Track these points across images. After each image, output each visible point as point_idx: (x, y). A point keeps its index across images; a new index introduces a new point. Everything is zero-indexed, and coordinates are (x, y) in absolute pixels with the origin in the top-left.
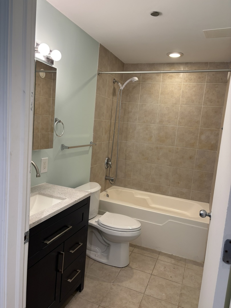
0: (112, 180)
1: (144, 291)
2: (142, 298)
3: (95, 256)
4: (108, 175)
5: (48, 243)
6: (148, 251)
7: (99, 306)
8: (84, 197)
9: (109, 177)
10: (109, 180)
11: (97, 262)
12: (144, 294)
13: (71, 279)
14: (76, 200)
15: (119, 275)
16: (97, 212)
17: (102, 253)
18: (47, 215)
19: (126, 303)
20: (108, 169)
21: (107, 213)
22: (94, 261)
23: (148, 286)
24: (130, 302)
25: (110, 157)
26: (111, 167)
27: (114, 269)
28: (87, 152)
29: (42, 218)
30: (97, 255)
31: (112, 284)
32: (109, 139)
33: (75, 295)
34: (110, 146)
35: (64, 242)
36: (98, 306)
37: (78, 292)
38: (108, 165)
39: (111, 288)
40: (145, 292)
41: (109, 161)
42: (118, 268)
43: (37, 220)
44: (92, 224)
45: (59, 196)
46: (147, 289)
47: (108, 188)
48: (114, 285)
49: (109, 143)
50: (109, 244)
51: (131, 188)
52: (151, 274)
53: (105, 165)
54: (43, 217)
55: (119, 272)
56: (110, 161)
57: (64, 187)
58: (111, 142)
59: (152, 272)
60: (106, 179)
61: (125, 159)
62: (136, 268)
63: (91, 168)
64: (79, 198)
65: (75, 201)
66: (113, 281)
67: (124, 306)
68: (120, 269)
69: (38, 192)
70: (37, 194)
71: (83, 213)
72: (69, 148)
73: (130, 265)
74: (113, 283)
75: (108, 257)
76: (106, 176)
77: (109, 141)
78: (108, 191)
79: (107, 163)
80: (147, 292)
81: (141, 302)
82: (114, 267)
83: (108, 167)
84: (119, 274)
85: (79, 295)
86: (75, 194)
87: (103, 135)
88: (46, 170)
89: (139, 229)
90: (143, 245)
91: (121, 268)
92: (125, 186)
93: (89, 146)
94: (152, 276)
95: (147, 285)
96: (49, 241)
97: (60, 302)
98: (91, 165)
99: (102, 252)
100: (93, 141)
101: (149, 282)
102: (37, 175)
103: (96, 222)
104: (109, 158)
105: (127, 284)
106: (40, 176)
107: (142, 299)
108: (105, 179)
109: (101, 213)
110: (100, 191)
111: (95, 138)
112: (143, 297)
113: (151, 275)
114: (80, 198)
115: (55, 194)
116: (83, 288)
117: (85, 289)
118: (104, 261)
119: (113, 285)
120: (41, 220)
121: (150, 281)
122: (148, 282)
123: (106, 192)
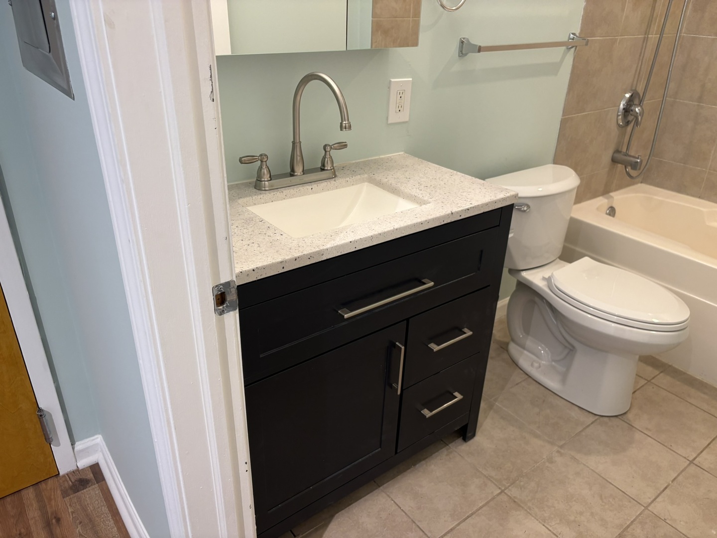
0: (635, 166)
1: (650, 501)
2: (637, 517)
3: (532, 365)
4: (624, 150)
5: (346, 316)
6: (704, 393)
7: (502, 491)
8: (487, 204)
9: (626, 155)
10: (626, 164)
11: (535, 382)
12: (646, 508)
13: (431, 411)
14: (455, 210)
15: (583, 433)
16: (558, 253)
17: (553, 363)
18: (343, 242)
19: (581, 513)
20: (629, 128)
21: (586, 260)
22: (527, 377)
23: (667, 491)
24: (592, 514)
25: (640, 90)
26: (637, 123)
27: (575, 414)
28: (553, 69)
29: (325, 247)
30: (536, 365)
31: (556, 448)
32: (649, 26)
33: (450, 445)
34: (649, 53)
35: (408, 320)
36: (500, 491)
37: (460, 440)
38: (630, 118)
39: (551, 460)
40: (653, 505)
41: (636, 102)
42: (587, 413)
43: (308, 250)
44: (531, 283)
45: (415, 192)
46: (660, 497)
47: (619, 187)
48: (561, 454)
49: (646, 40)
50: (573, 347)
51: (700, 197)
52: (691, 462)
53: (618, 116)
54: (329, 246)
55: (589, 426)
56: (639, 105)
57: (444, 169)
58: (653, 37)
59: (694, 456)
60: (614, 161)
61: (700, 99)
62: (647, 429)
63: (563, 123)
64: (468, 206)
65: (449, 212)
66: (562, 443)
67: (572, 518)
68: (592, 419)
69: (366, 176)
70: (363, 181)
71: (482, 251)
72: (480, 49)
73: (630, 416)
74: (561, 447)
75: (564, 379)
76: (617, 151)
77: (647, 32)
78: (615, 198)
79: (627, 111)
80: (658, 507)
81: (628, 526)
82: (577, 408)
83: (628, 123)
84: (585, 429)
85: (459, 447)
86: (464, 194)
87: (623, 10)
88: (404, 116)
89: (679, 328)
90: (693, 372)
91: (597, 417)
92: (680, 189)
93: (564, 48)
94: (692, 469)
95: (666, 488)
96: (351, 311)
97: (396, 453)
98: (564, 113)
99: (553, 361)
100: (581, 30)
101: (675, 482)
102: (341, 124)
103: (544, 279)
104: (638, 94)
105: (600, 463)
106: (350, 127)
107: (634, 520)
108: (610, 159)
109: (568, 255)
110: (574, 193)
111: (589, 21)
112: (640, 514)
113: (689, 465)
114: (471, 206)
115: (408, 188)
116: (474, 435)
117: (480, 439)
118: (552, 383)
119: (558, 452)
120: (320, 253)
121: (680, 478)
122: (673, 481)
123: (607, 198)
